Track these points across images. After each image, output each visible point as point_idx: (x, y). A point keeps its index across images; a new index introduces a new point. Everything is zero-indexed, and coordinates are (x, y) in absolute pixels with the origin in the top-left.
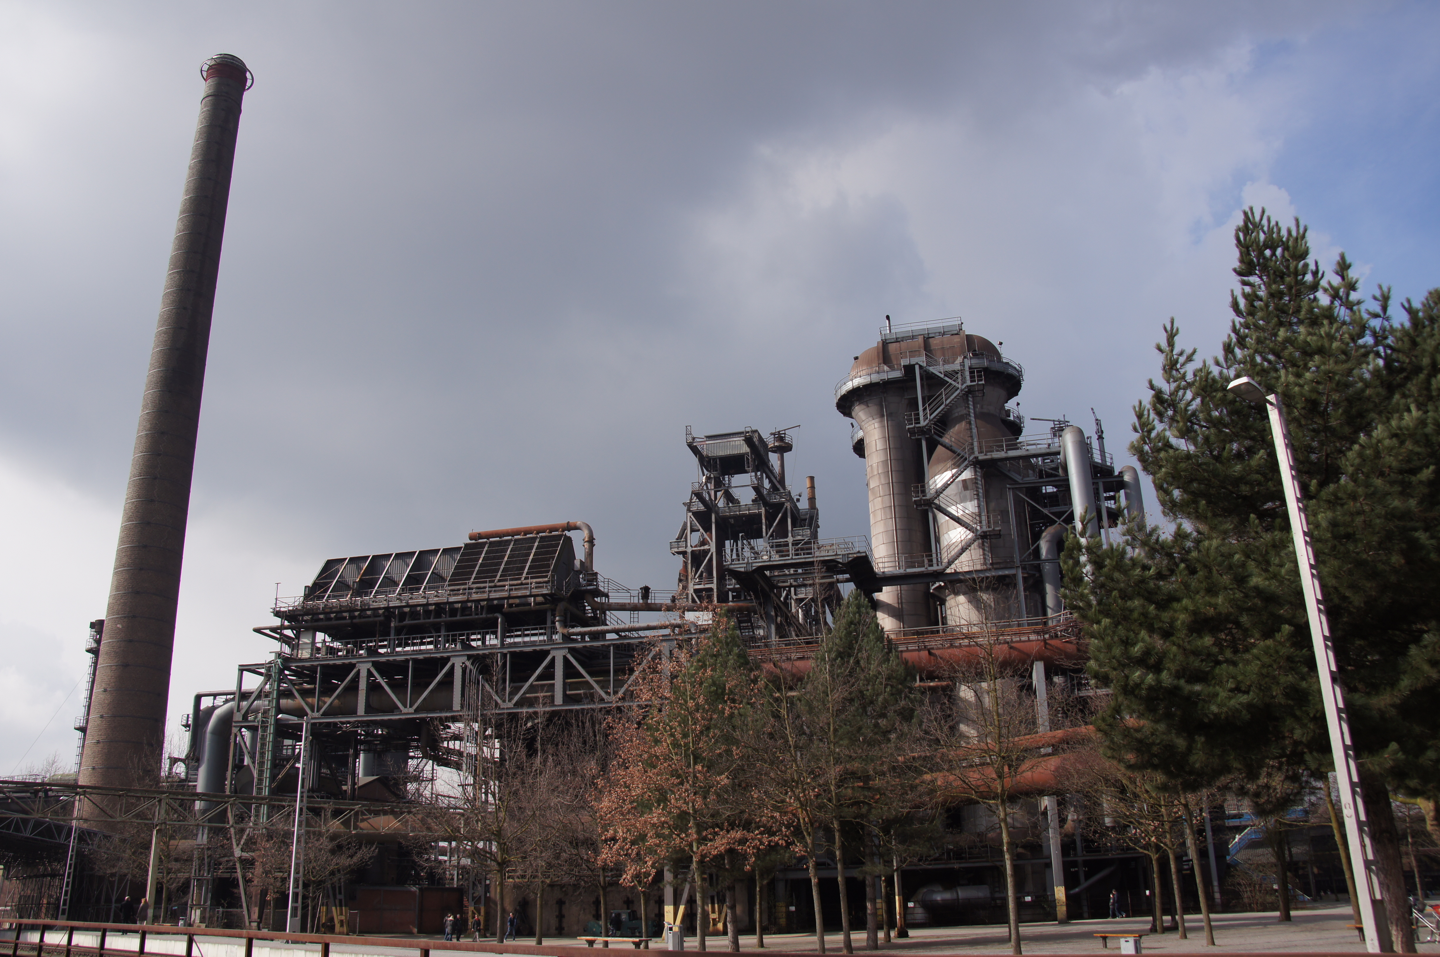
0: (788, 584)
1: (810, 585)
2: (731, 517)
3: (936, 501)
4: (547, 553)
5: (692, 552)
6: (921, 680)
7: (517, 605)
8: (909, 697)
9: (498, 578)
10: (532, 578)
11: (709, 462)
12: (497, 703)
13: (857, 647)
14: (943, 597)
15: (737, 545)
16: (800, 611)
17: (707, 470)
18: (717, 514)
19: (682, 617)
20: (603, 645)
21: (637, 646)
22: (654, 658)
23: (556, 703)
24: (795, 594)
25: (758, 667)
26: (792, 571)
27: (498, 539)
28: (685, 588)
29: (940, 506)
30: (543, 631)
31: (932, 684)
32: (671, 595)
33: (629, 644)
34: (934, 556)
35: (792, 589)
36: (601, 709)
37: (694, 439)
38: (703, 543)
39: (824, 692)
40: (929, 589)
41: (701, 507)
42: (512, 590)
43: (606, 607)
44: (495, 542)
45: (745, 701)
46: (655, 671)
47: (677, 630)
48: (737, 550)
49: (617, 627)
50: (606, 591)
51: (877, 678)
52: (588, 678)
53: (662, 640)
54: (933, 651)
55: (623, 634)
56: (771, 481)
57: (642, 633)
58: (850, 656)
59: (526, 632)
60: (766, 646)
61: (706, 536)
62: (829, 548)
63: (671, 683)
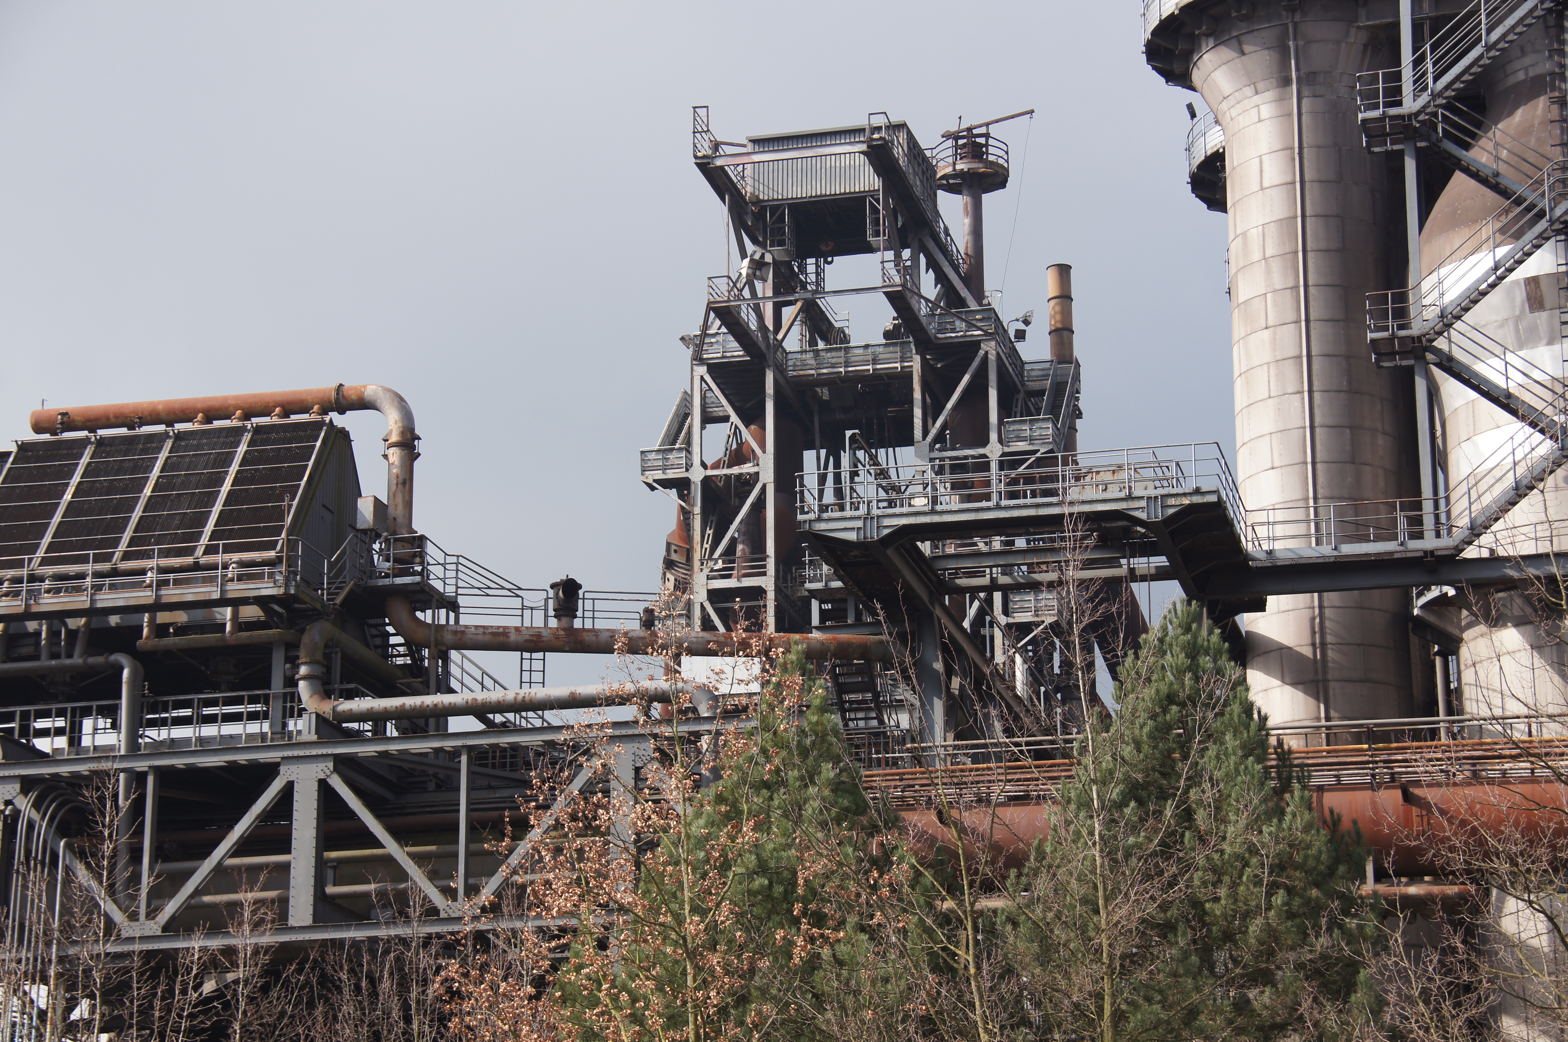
0: (985, 581)
1: (1051, 585)
2: (822, 381)
3: (1441, 343)
4: (275, 475)
5: (706, 481)
6: (1381, 876)
7: (182, 630)
8: (1341, 927)
9: (123, 546)
10: (228, 549)
11: (760, 216)
12: (110, 925)
13: (1184, 769)
14: (1453, 630)
15: (837, 465)
16: (1018, 659)
17: (755, 241)
18: (780, 370)
19: (672, 672)
20: (438, 751)
21: (538, 754)
22: (587, 791)
23: (292, 922)
24: (1006, 612)
25: (893, 823)
26: (997, 543)
27: (123, 431)
28: (683, 586)
29: (1450, 359)
30: (258, 707)
31: (1413, 890)
32: (640, 607)
33: (515, 747)
34: (1428, 506)
35: (997, 596)
36: (427, 941)
37: (716, 146)
38: (739, 455)
39: (1084, 901)
40: (1408, 604)
41: (734, 350)
42: (166, 583)
43: (448, 637)
44: (113, 439)
45: (852, 920)
46: (590, 829)
47: (657, 709)
48: (837, 478)
49: (481, 696)
50: (450, 590)
51: (1247, 864)
52: (391, 847)
53: (612, 738)
54: (1417, 791)
55: (499, 718)
56: (941, 278)
57: (554, 717)
58: (1163, 796)
59: (207, 711)
60: (917, 760)
61: (746, 435)
62: (1108, 477)
63: (638, 864)
